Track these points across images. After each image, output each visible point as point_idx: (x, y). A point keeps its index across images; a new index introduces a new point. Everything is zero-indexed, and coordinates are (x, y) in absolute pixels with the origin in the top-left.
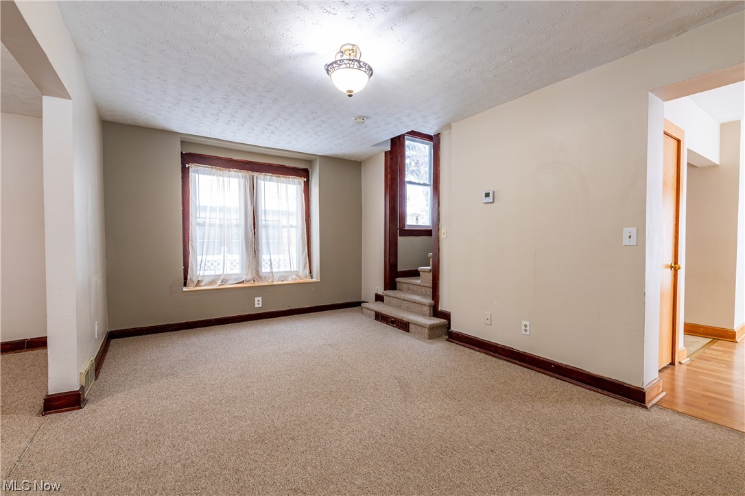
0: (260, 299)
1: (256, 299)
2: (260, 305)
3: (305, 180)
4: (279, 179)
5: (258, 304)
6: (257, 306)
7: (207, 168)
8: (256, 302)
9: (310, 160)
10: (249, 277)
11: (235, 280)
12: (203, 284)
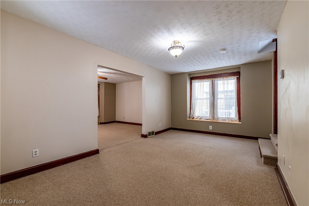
0: (211, 126)
1: (210, 126)
2: (211, 129)
3: (238, 76)
4: (224, 79)
5: (211, 128)
6: (210, 129)
7: (197, 81)
8: (210, 128)
9: (239, 67)
10: (210, 118)
11: (205, 118)
12: (194, 118)
